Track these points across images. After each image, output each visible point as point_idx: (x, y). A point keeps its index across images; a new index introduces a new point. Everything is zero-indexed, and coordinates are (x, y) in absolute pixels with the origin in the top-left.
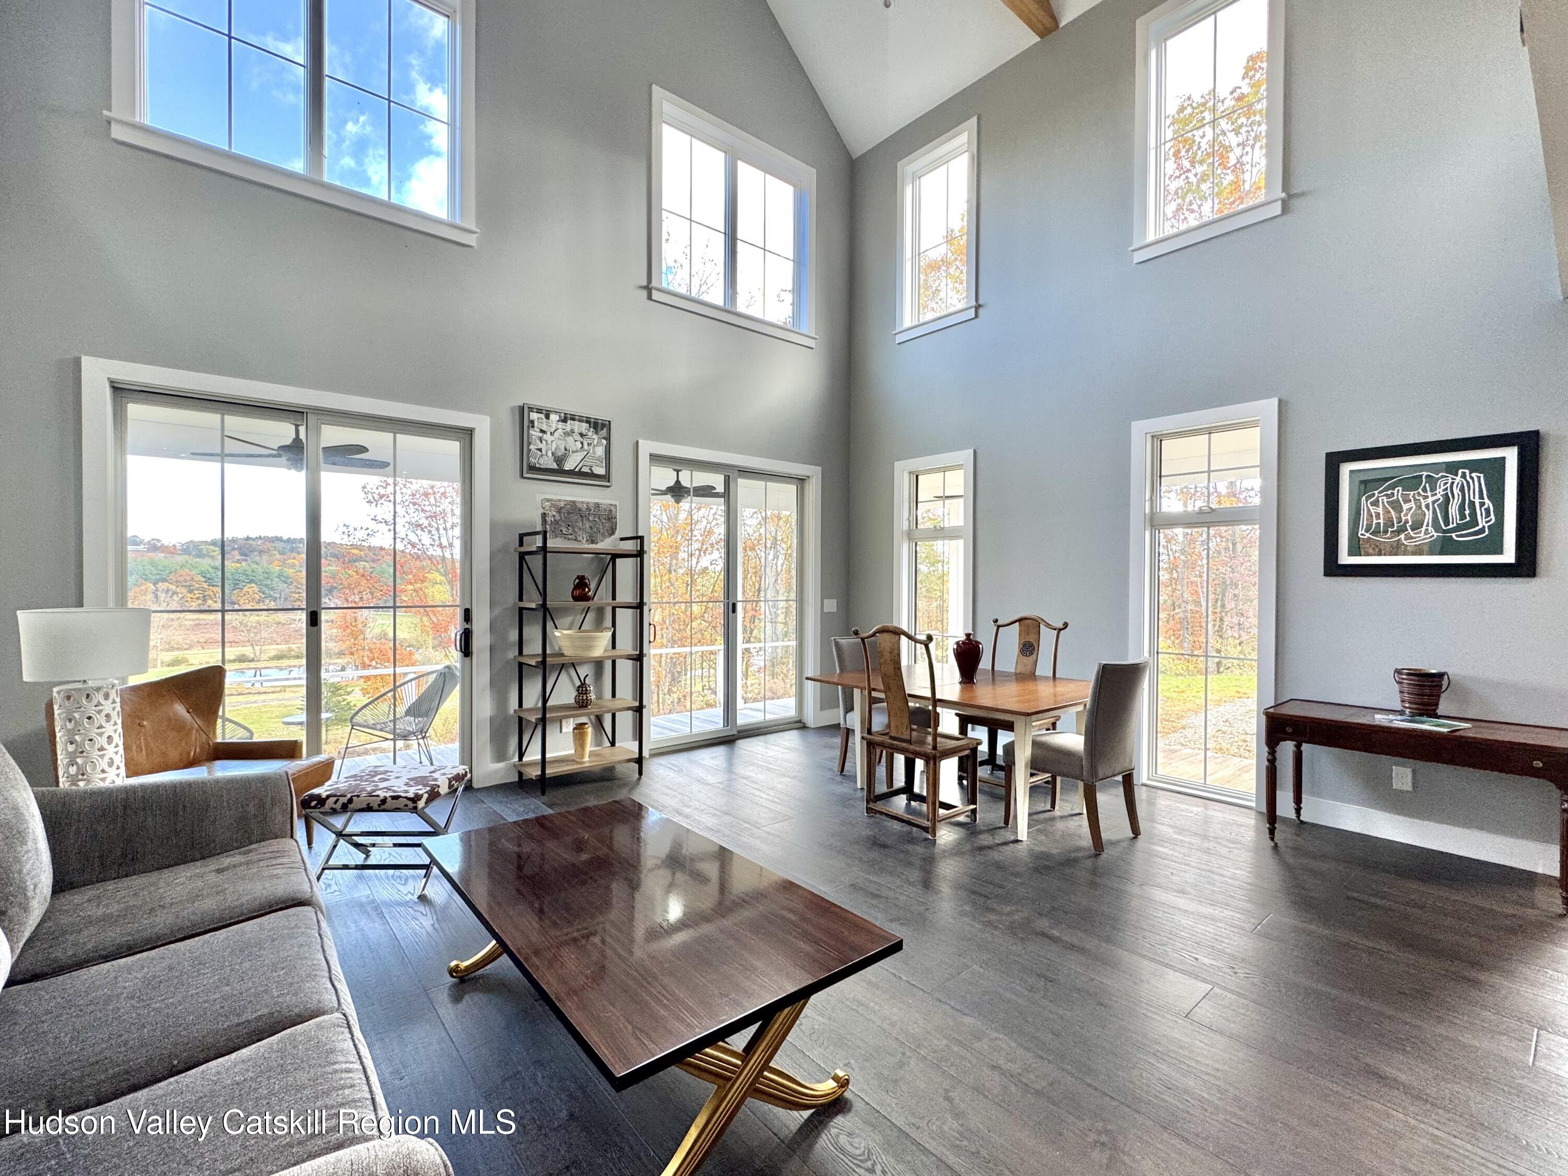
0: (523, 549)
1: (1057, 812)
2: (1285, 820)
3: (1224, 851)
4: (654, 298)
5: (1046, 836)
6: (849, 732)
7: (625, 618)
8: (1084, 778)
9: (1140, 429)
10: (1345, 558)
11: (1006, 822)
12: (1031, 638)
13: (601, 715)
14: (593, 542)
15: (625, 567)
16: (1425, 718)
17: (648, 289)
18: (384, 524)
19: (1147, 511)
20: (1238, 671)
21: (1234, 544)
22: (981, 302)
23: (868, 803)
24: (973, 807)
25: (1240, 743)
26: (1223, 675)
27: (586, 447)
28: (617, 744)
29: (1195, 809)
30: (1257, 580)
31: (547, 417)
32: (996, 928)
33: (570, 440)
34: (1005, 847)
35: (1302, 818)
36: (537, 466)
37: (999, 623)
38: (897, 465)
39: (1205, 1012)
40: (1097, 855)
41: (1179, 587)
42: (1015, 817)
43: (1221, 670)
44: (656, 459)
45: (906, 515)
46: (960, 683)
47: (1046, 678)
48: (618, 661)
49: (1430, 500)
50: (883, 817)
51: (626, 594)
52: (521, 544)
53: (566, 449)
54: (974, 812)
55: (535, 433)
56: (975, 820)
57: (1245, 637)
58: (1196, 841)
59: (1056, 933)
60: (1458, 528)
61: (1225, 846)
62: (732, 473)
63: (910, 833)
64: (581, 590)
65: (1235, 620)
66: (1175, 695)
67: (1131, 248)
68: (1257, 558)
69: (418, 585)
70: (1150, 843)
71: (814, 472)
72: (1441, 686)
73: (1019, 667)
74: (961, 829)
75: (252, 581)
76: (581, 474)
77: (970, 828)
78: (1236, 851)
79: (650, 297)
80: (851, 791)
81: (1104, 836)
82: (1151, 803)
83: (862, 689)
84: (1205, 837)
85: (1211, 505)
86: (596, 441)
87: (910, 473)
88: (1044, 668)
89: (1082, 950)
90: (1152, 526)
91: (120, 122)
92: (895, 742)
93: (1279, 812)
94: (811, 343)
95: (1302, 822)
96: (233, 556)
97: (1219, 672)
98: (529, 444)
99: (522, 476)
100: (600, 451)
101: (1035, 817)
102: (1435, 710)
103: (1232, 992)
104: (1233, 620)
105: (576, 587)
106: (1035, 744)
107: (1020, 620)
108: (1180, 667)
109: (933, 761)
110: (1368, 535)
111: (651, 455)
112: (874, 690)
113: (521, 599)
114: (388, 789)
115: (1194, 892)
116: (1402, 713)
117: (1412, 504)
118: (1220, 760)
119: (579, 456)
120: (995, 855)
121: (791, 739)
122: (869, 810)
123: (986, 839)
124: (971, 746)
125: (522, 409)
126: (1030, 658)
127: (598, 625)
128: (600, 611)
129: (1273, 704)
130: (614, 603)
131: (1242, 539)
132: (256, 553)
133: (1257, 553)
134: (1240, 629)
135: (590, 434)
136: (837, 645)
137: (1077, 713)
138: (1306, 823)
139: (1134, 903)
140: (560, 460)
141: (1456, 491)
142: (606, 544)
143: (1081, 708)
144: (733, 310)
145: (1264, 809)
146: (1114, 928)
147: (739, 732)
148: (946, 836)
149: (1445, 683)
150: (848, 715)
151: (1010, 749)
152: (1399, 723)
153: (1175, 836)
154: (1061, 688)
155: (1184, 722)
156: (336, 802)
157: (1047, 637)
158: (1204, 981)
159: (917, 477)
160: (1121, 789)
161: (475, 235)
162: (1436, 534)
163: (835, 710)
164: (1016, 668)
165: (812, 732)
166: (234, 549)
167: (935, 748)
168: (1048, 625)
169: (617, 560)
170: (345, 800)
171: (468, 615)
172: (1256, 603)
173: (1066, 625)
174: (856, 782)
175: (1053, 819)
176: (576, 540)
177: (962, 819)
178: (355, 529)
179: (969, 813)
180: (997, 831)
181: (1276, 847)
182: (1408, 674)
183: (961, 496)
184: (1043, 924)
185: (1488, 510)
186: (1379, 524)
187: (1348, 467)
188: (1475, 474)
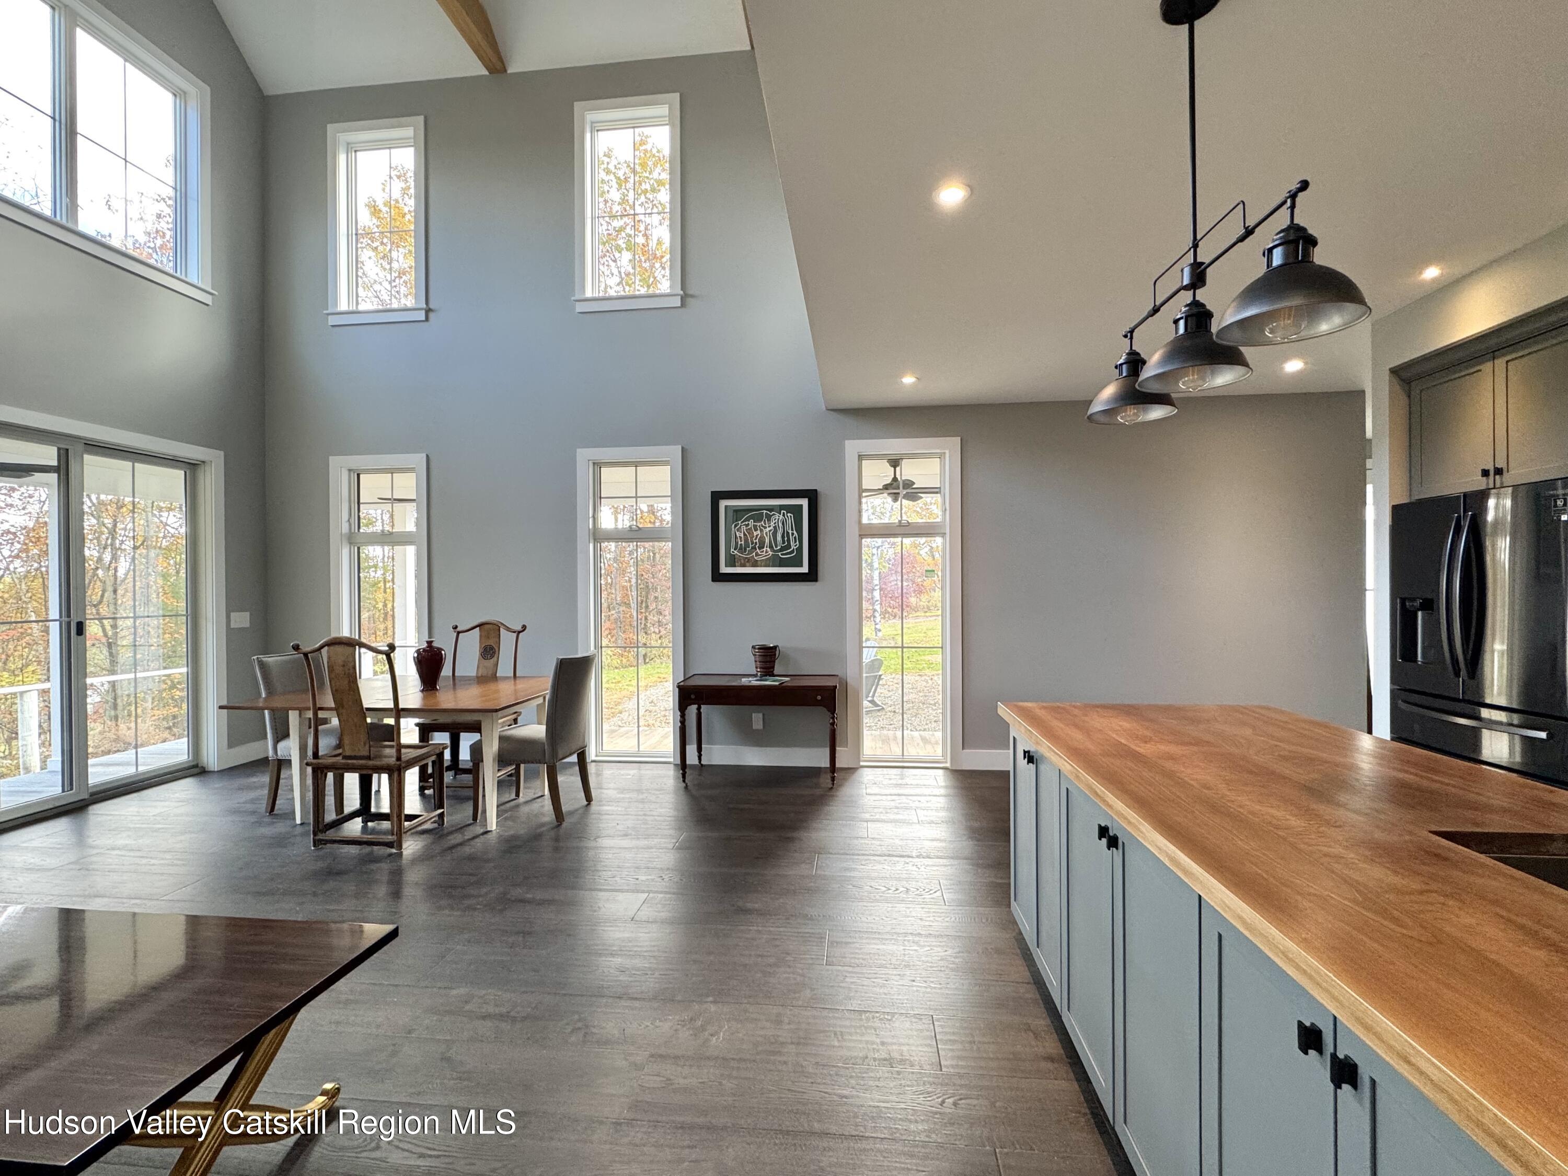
1: (522, 799)
2: (693, 766)
3: (653, 798)
5: (514, 821)
6: (283, 764)
8: (547, 761)
9: (584, 455)
10: (723, 569)
11: (475, 818)
12: (491, 642)
16: (768, 677)
19: (591, 527)
20: (658, 661)
21: (654, 554)
22: (431, 306)
23: (315, 834)
24: (440, 811)
25: (662, 718)
26: (648, 665)
29: (631, 772)
30: (670, 584)
32: (475, 909)
34: (477, 840)
35: (702, 763)
37: (459, 629)
38: (334, 461)
39: (646, 913)
40: (559, 826)
41: (614, 592)
42: (484, 811)
43: (647, 660)
45: (345, 516)
46: (422, 691)
47: (506, 678)
49: (768, 529)
50: (336, 846)
54: (441, 816)
56: (443, 824)
57: (663, 632)
58: (634, 795)
59: (529, 896)
60: (781, 550)
61: (654, 794)
62: (71, 445)
63: (372, 853)
65: (656, 619)
66: (613, 686)
67: (573, 298)
68: (670, 567)
70: (600, 806)
71: (211, 457)
72: (775, 655)
73: (480, 670)
74: (428, 836)
77: (438, 832)
78: (661, 796)
80: (288, 829)
81: (565, 808)
82: (598, 775)
83: (301, 710)
84: (639, 791)
85: (638, 525)
87: (350, 470)
88: (504, 668)
89: (550, 902)
90: (595, 540)
92: (350, 761)
93: (688, 762)
94: (207, 299)
95: (702, 765)
97: (645, 663)
101: (502, 807)
102: (773, 671)
103: (661, 892)
104: (655, 618)
106: (501, 738)
107: (479, 626)
108: (616, 662)
109: (396, 773)
110: (735, 552)
112: (321, 709)
115: (633, 833)
116: (755, 676)
117: (759, 532)
118: (648, 732)
120: (467, 850)
121: (185, 788)
122: (316, 843)
123: (457, 838)
124: (438, 751)
126: (492, 660)
129: (683, 679)
131: (660, 550)
133: (670, 562)
134: (659, 626)
136: (262, 665)
137: (538, 705)
138: (705, 765)
139: (591, 853)
141: (780, 525)
143: (540, 700)
144: (68, 225)
145: (679, 762)
146: (576, 877)
147: (93, 794)
148: (411, 847)
149: (777, 653)
150: (281, 745)
151: (476, 750)
152: (754, 682)
153: (619, 796)
154: (521, 685)
155: (620, 708)
157: (507, 639)
158: (643, 892)
159: (358, 475)
160: (577, 768)
162: (771, 553)
163: (262, 742)
164: (477, 673)
165: (216, 775)
167: (399, 758)
168: (508, 629)
172: (670, 603)
173: (524, 628)
174: (294, 819)
175: (518, 806)
177: (427, 826)
179: (437, 818)
180: (467, 829)
181: (686, 787)
182: (759, 649)
183: (414, 500)
184: (517, 892)
185: (795, 538)
186: (741, 545)
187: (723, 503)
188: (789, 515)
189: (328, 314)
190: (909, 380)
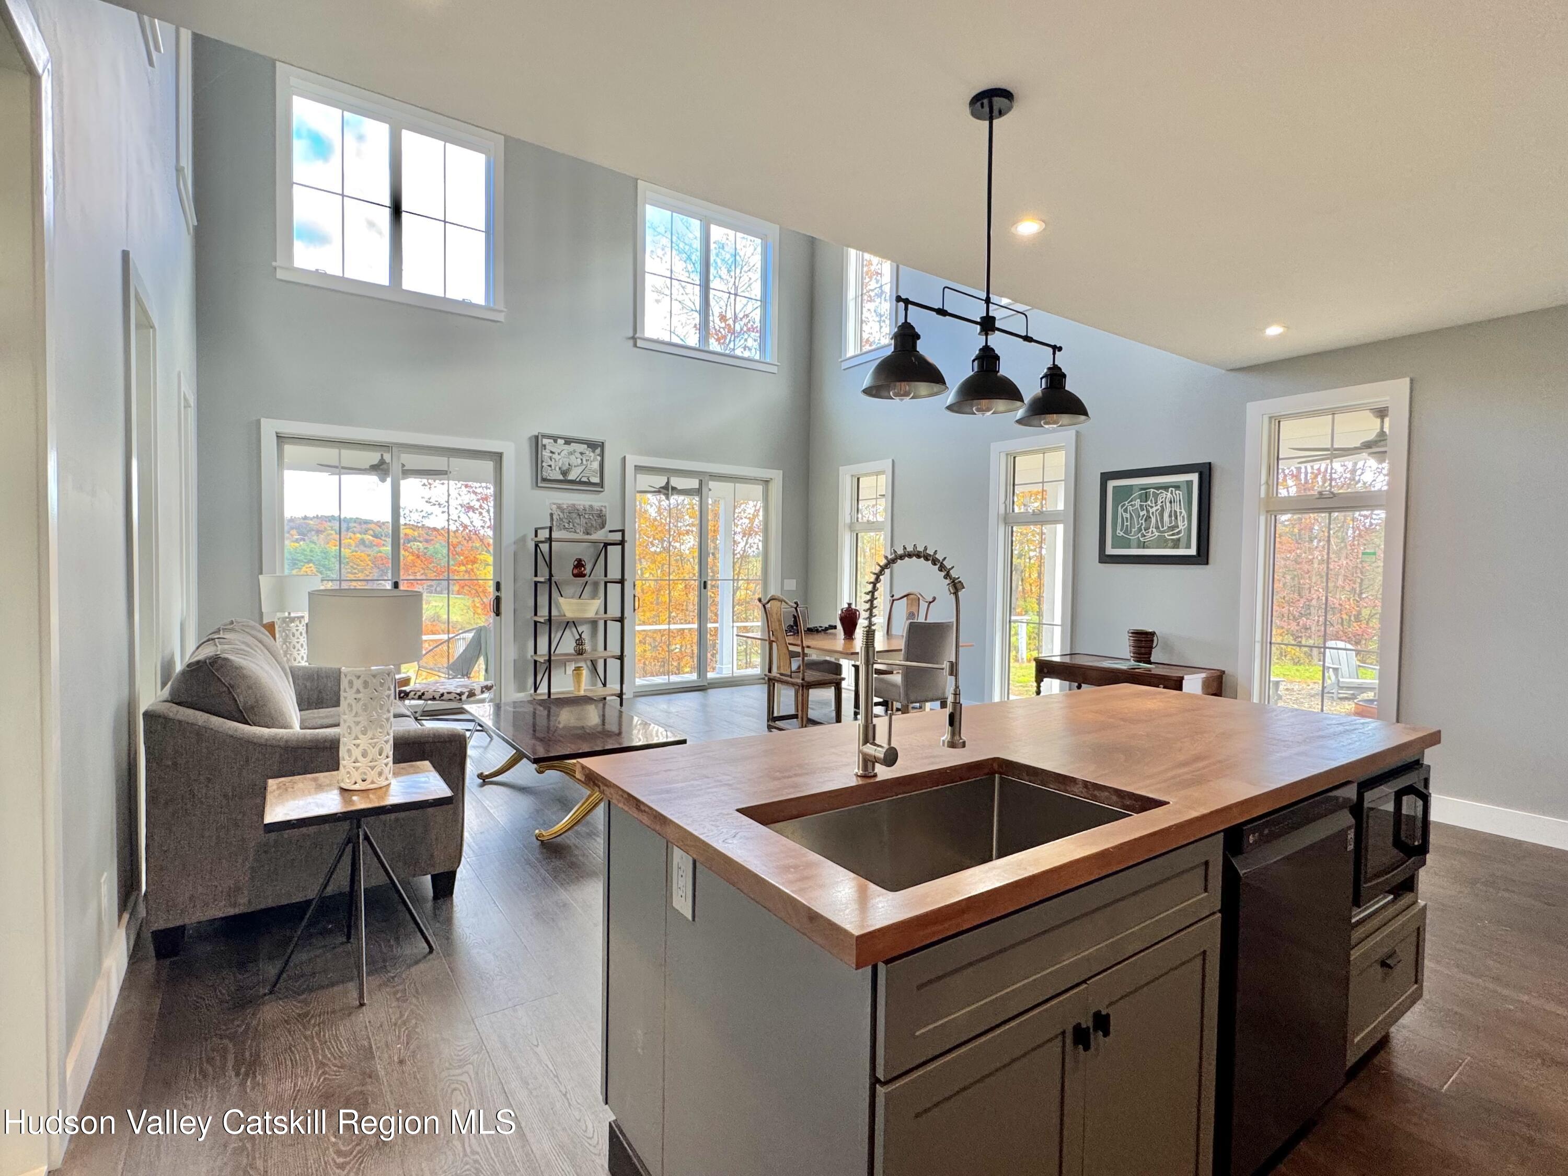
0: (537, 539)
4: (638, 345)
7: (614, 589)
9: (997, 448)
10: (1110, 551)
12: (914, 609)
13: (596, 660)
14: (588, 534)
15: (614, 552)
17: (634, 339)
18: (437, 506)
19: (1001, 512)
23: (769, 720)
27: (584, 462)
28: (608, 686)
31: (555, 441)
33: (573, 457)
36: (548, 478)
37: (894, 598)
38: (842, 470)
44: (639, 469)
45: (848, 510)
48: (608, 622)
49: (1154, 509)
51: (614, 573)
52: (536, 536)
53: (569, 465)
55: (546, 454)
60: (1168, 530)
62: (704, 478)
64: (579, 568)
69: (470, 566)
71: (776, 476)
72: (1153, 641)
75: (310, 561)
76: (581, 483)
79: (635, 345)
86: (592, 458)
87: (852, 476)
90: (1005, 523)
91: (281, 268)
92: (782, 677)
94: (774, 369)
96: (292, 536)
98: (542, 462)
99: (537, 485)
100: (596, 465)
102: (1150, 657)
105: (576, 567)
107: (906, 596)
109: (801, 689)
110: (1122, 534)
111: (635, 466)
113: (536, 575)
114: (445, 689)
117: (1145, 512)
119: (581, 469)
122: (769, 727)
124: (835, 681)
125: (537, 437)
127: (594, 596)
128: (596, 584)
130: (606, 579)
132: (313, 533)
135: (587, 452)
140: (565, 473)
141: (1168, 504)
142: (600, 535)
144: (706, 349)
147: (709, 684)
149: (1155, 638)
156: (415, 694)
159: (858, 479)
161: (503, 314)
162: (1157, 534)
166: (292, 528)
167: (803, 679)
168: (924, 600)
169: (609, 547)
170: (420, 693)
171: (498, 587)
173: (934, 599)
176: (575, 532)
178: (411, 512)
182: (1134, 633)
183: (885, 496)
185: (1183, 517)
186: (1127, 525)
187: (1112, 484)
188: (1177, 492)
189: (842, 361)
190: (1274, 331)
